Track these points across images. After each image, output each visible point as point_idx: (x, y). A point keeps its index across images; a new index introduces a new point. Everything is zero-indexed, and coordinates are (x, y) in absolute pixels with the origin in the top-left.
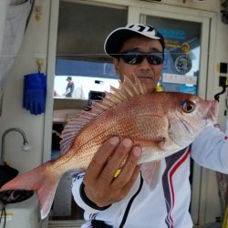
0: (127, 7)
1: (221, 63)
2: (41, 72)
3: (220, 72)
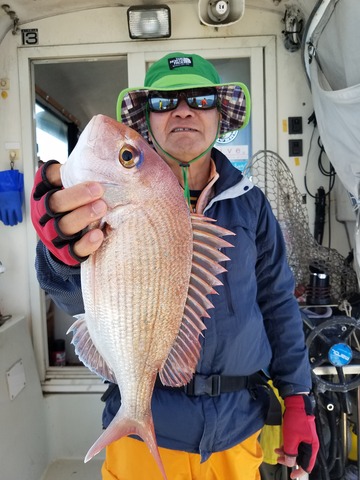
0: (127, 56)
1: (290, 118)
2: (15, 168)
3: (290, 133)
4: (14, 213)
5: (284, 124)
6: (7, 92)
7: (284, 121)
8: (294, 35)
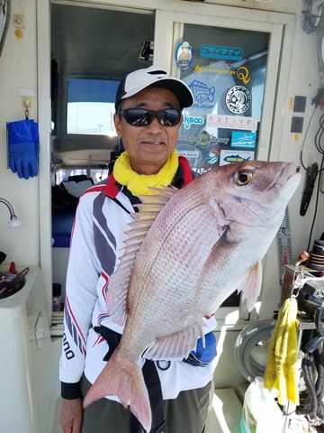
0: (155, 11)
1: (296, 97)
2: (30, 118)
3: (294, 111)
4: (30, 165)
5: (291, 102)
6: (22, 31)
7: (291, 99)
8: (318, 19)
